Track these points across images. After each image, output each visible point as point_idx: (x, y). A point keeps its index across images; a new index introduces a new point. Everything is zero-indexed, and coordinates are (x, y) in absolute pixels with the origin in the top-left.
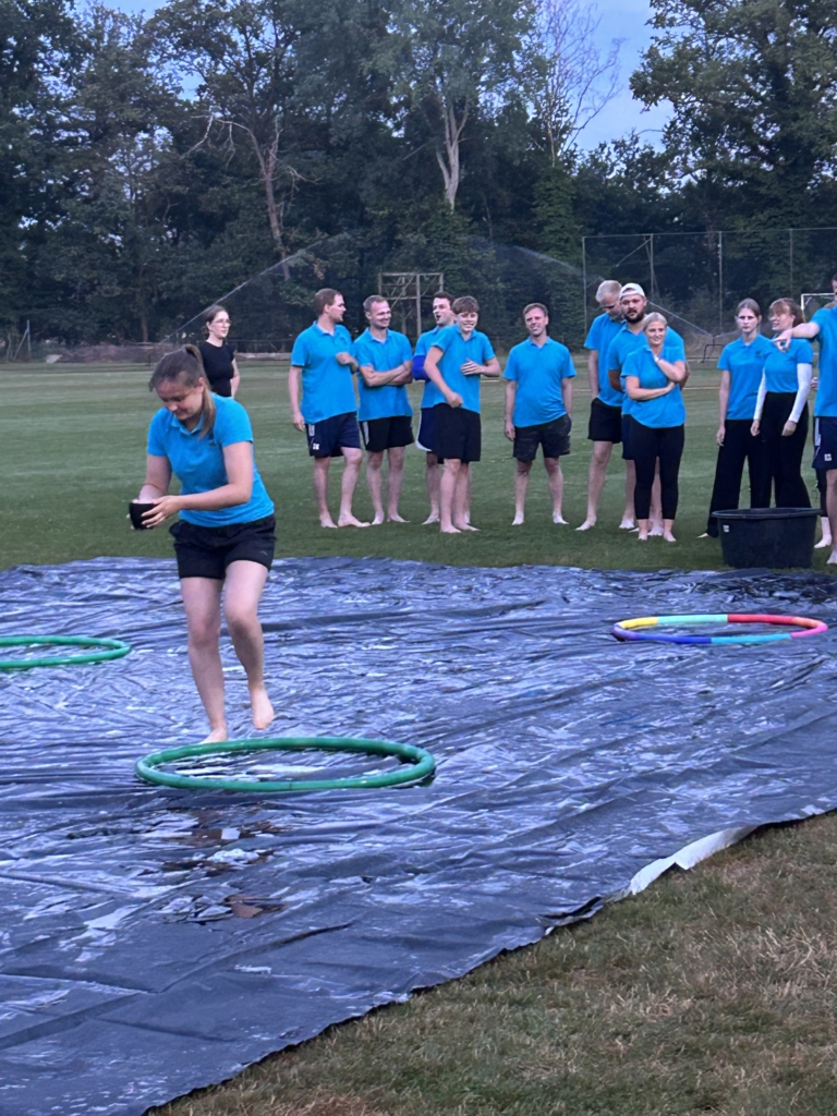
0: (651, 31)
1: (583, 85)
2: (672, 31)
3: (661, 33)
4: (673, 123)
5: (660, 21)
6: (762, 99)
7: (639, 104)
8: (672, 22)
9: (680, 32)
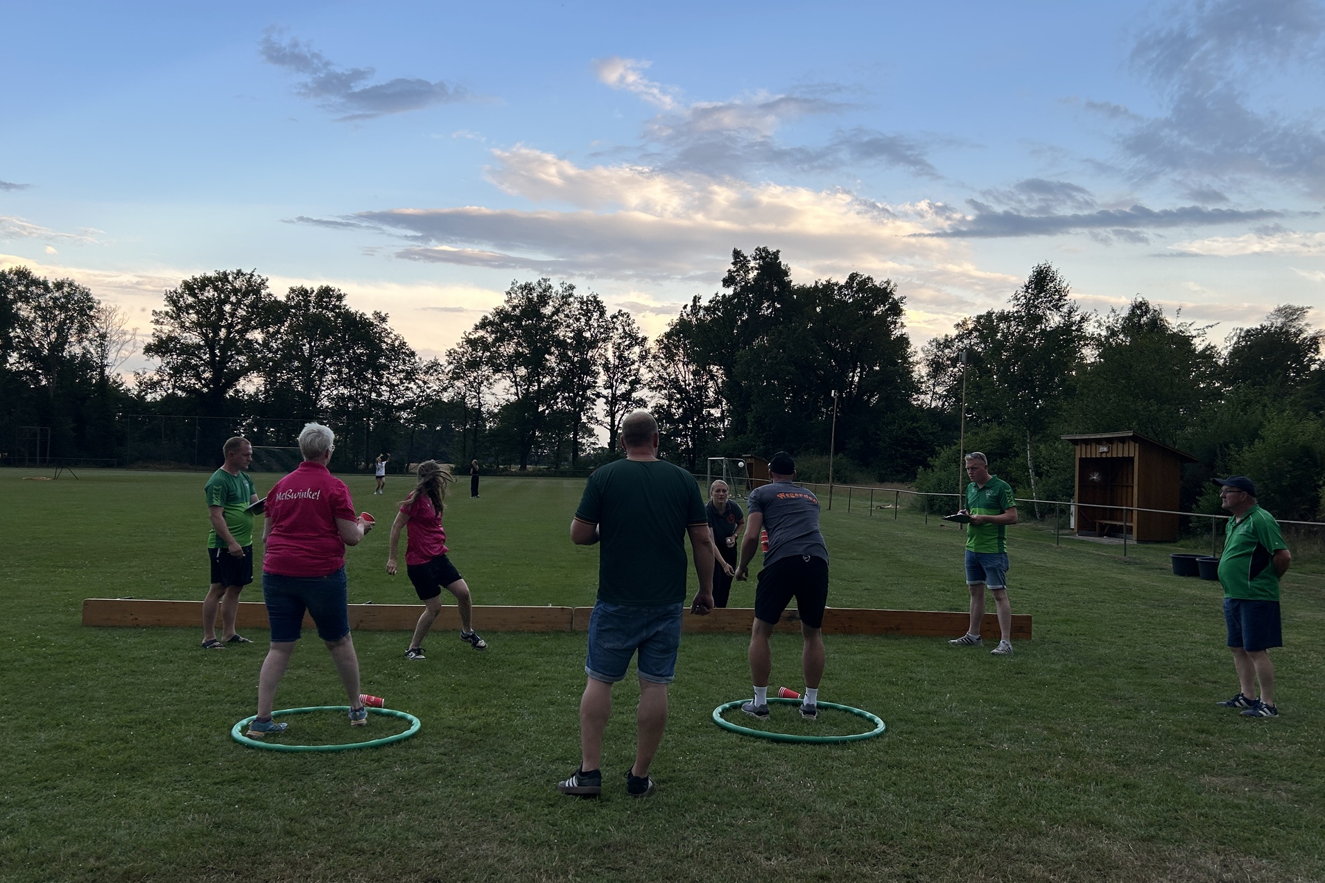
0: (153, 326)
1: (119, 346)
2: (163, 327)
3: (158, 327)
4: (160, 367)
5: (157, 322)
6: (204, 360)
7: (145, 357)
8: (162, 323)
9: (167, 329)
